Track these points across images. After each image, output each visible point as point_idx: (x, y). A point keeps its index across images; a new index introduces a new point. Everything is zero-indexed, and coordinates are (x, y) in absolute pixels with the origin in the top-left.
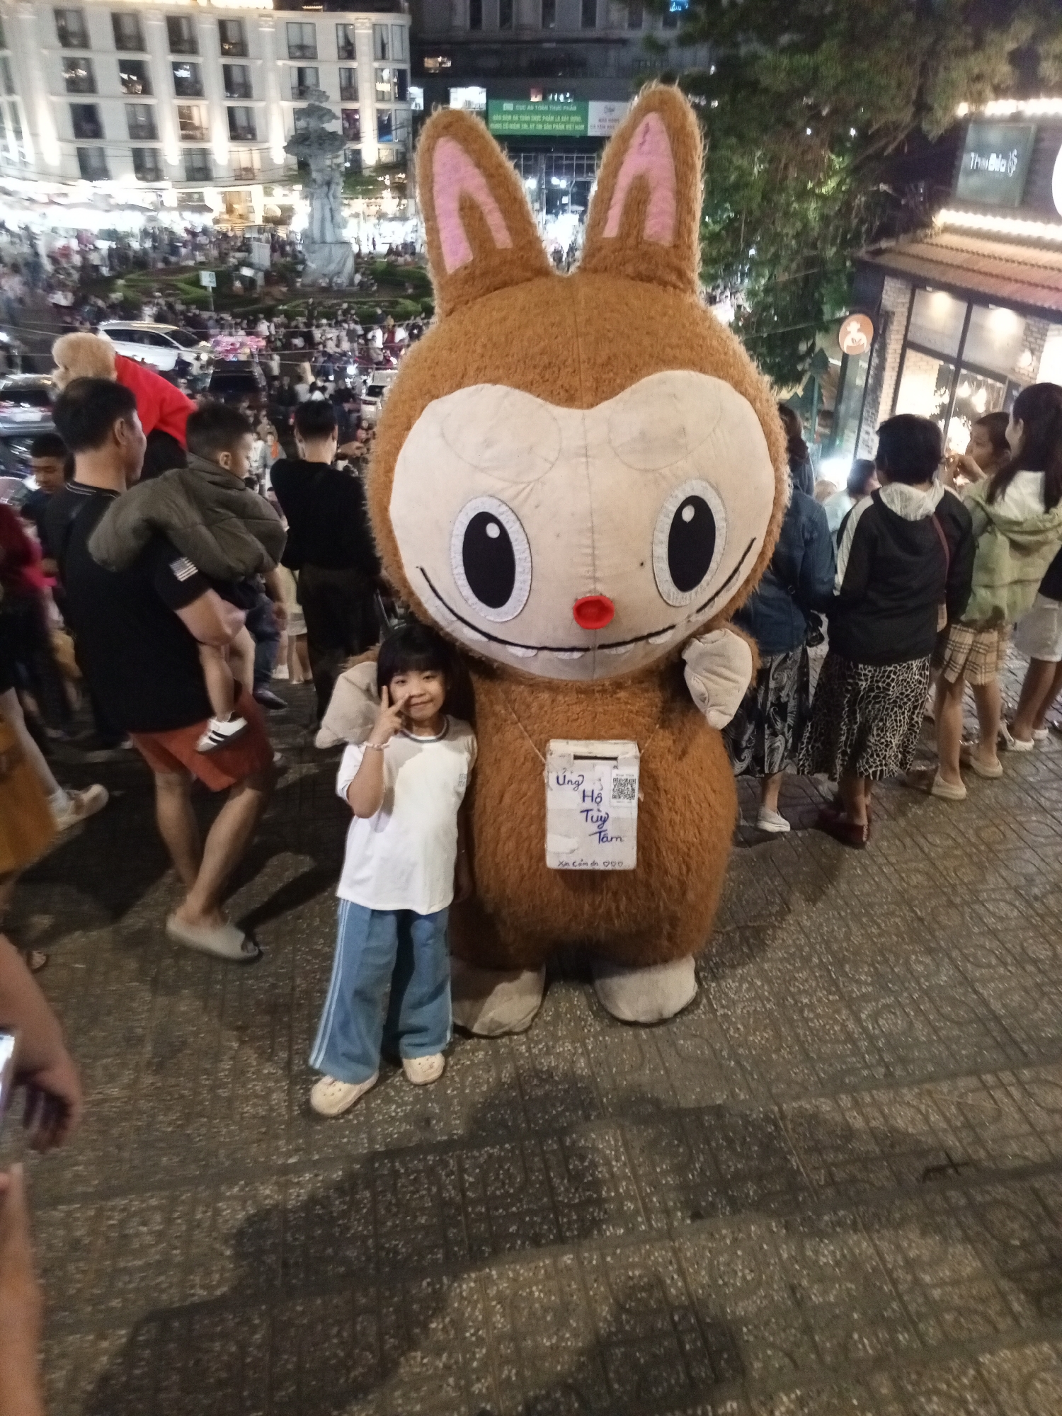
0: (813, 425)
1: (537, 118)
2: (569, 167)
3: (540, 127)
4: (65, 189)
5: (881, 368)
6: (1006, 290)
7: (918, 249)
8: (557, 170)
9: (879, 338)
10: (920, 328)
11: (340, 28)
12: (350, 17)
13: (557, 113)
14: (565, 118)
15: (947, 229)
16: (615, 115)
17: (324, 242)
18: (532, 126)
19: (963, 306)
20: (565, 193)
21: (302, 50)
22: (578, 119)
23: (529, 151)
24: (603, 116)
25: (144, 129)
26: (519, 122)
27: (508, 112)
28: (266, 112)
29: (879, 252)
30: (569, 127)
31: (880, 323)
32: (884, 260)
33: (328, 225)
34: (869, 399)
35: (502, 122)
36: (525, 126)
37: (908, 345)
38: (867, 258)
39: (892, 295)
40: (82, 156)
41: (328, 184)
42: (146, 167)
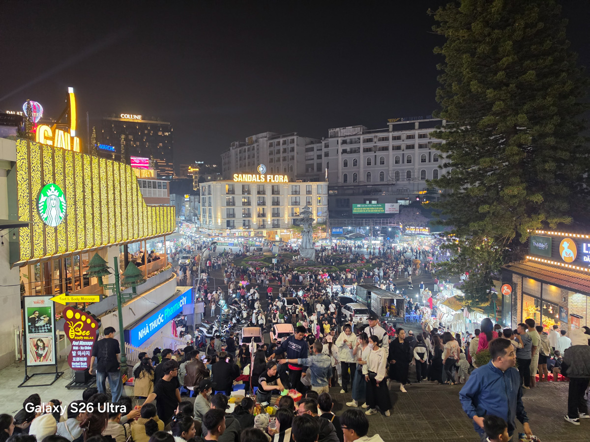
0: (495, 315)
1: (369, 209)
2: (380, 223)
3: (369, 211)
4: (221, 232)
5: (516, 299)
6: (553, 281)
7: (521, 266)
8: (376, 224)
9: (514, 290)
10: (527, 288)
11: (308, 187)
12: (311, 183)
13: (374, 207)
14: (377, 208)
15: (530, 261)
16: (394, 207)
17: (306, 248)
18: (367, 211)
19: (540, 284)
20: (378, 230)
21: (296, 192)
22: (382, 208)
23: (367, 218)
24: (390, 208)
25: (248, 215)
26: (363, 210)
27: (359, 207)
28: (284, 209)
29: (509, 266)
30: (379, 211)
31: (514, 287)
32: (510, 269)
33: (308, 243)
34: (513, 308)
35: (357, 210)
36: (364, 211)
37: (523, 293)
38: (505, 268)
39: (516, 279)
40: (228, 222)
41: (309, 232)
42: (247, 225)
